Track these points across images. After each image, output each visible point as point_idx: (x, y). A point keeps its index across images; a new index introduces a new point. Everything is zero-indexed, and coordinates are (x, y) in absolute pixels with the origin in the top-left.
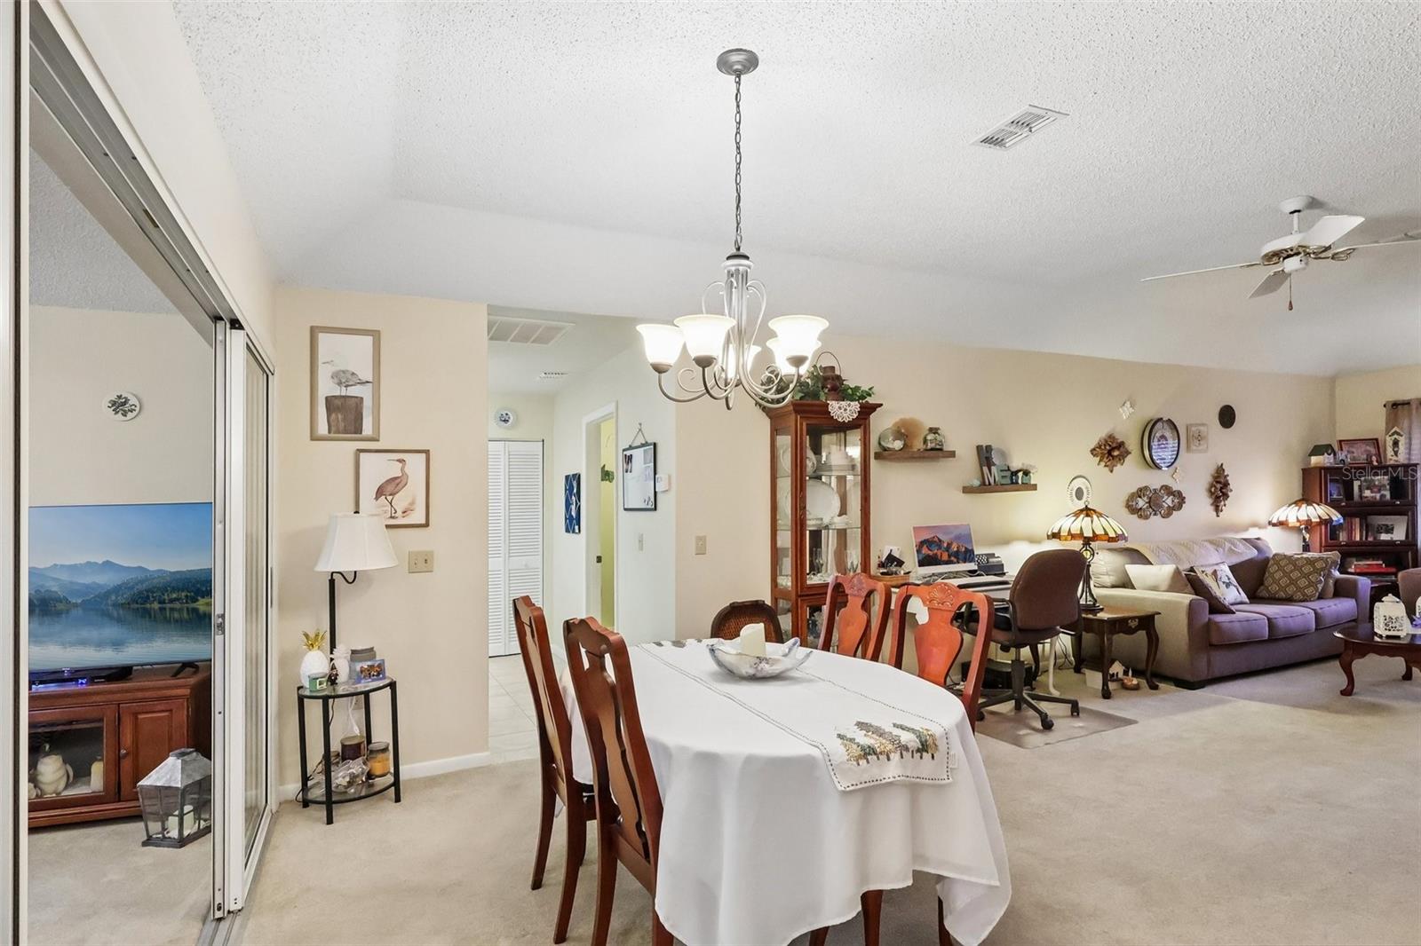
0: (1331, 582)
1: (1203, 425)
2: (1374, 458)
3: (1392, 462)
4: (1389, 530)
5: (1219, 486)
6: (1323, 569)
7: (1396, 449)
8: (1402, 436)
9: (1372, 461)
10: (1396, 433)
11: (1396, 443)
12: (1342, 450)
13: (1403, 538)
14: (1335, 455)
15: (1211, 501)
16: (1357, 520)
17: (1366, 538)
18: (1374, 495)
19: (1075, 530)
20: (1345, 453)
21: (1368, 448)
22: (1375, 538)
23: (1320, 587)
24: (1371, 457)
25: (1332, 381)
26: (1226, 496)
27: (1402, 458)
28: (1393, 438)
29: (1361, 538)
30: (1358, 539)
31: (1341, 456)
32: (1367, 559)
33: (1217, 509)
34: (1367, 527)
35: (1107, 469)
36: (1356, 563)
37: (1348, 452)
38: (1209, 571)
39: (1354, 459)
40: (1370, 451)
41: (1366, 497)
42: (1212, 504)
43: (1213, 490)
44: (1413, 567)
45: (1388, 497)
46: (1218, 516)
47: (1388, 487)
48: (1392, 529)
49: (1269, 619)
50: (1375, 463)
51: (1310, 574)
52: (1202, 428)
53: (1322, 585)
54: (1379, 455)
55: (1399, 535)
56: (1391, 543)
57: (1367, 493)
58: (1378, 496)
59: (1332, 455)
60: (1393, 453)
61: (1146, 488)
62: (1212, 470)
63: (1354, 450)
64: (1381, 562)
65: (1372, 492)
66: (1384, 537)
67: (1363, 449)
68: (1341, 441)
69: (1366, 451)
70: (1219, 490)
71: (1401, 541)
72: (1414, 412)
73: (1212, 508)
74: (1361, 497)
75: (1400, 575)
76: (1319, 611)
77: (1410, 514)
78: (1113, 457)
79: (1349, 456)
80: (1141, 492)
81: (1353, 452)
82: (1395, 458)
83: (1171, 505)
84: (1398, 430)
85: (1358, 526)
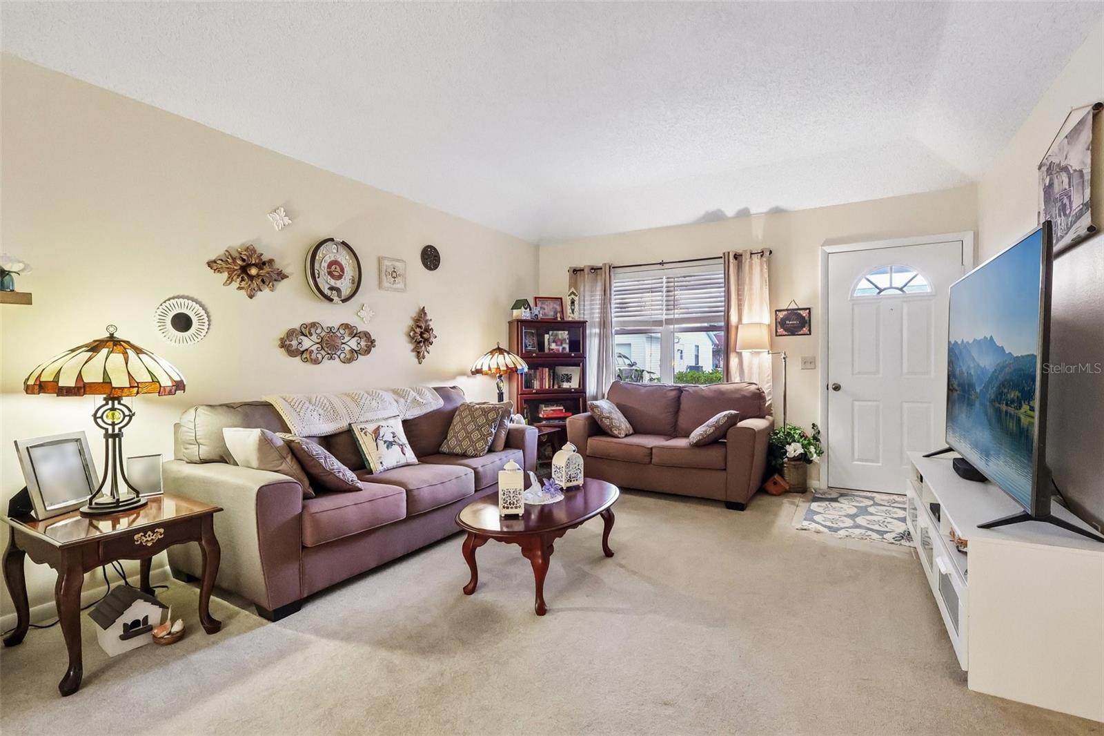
0: (503, 434)
1: (398, 260)
2: (559, 315)
3: (570, 319)
4: (569, 379)
5: (418, 330)
6: (494, 420)
7: (573, 307)
8: (576, 296)
9: (557, 318)
10: (573, 293)
11: (573, 302)
12: (536, 306)
13: (577, 387)
14: (530, 310)
15: (411, 347)
16: (547, 369)
17: (553, 387)
18: (557, 347)
19: (93, 375)
20: (538, 309)
21: (555, 305)
22: (559, 387)
23: (490, 439)
24: (556, 314)
25: (537, 247)
26: (427, 342)
27: (576, 317)
28: (571, 297)
29: (549, 387)
30: (547, 387)
31: (536, 311)
32: (553, 405)
33: (419, 356)
34: (554, 376)
35: (243, 292)
36: (544, 409)
37: (541, 308)
38: (371, 427)
39: (545, 314)
40: (556, 309)
41: (552, 350)
42: (413, 351)
43: (411, 334)
44: (583, 412)
45: (567, 350)
46: (420, 363)
47: (567, 341)
48: (571, 378)
49: (409, 492)
50: (559, 319)
51: (483, 426)
52: (398, 265)
53: (492, 438)
54: (562, 312)
55: (574, 384)
56: (569, 391)
57: (553, 346)
58: (561, 348)
59: (528, 309)
60: (571, 311)
61: (314, 325)
62: (413, 313)
63: (546, 307)
64: (562, 408)
65: (557, 345)
66: (566, 385)
67: (551, 307)
68: (536, 298)
69: (553, 308)
70: (421, 335)
71: (575, 389)
72: (586, 276)
73: (414, 354)
74: (549, 349)
75: (568, 420)
76: (480, 469)
77: (581, 364)
78: (251, 278)
79: (541, 312)
80: (307, 329)
81: (544, 309)
82: (572, 315)
83: (356, 349)
84: (575, 291)
85: (547, 374)
